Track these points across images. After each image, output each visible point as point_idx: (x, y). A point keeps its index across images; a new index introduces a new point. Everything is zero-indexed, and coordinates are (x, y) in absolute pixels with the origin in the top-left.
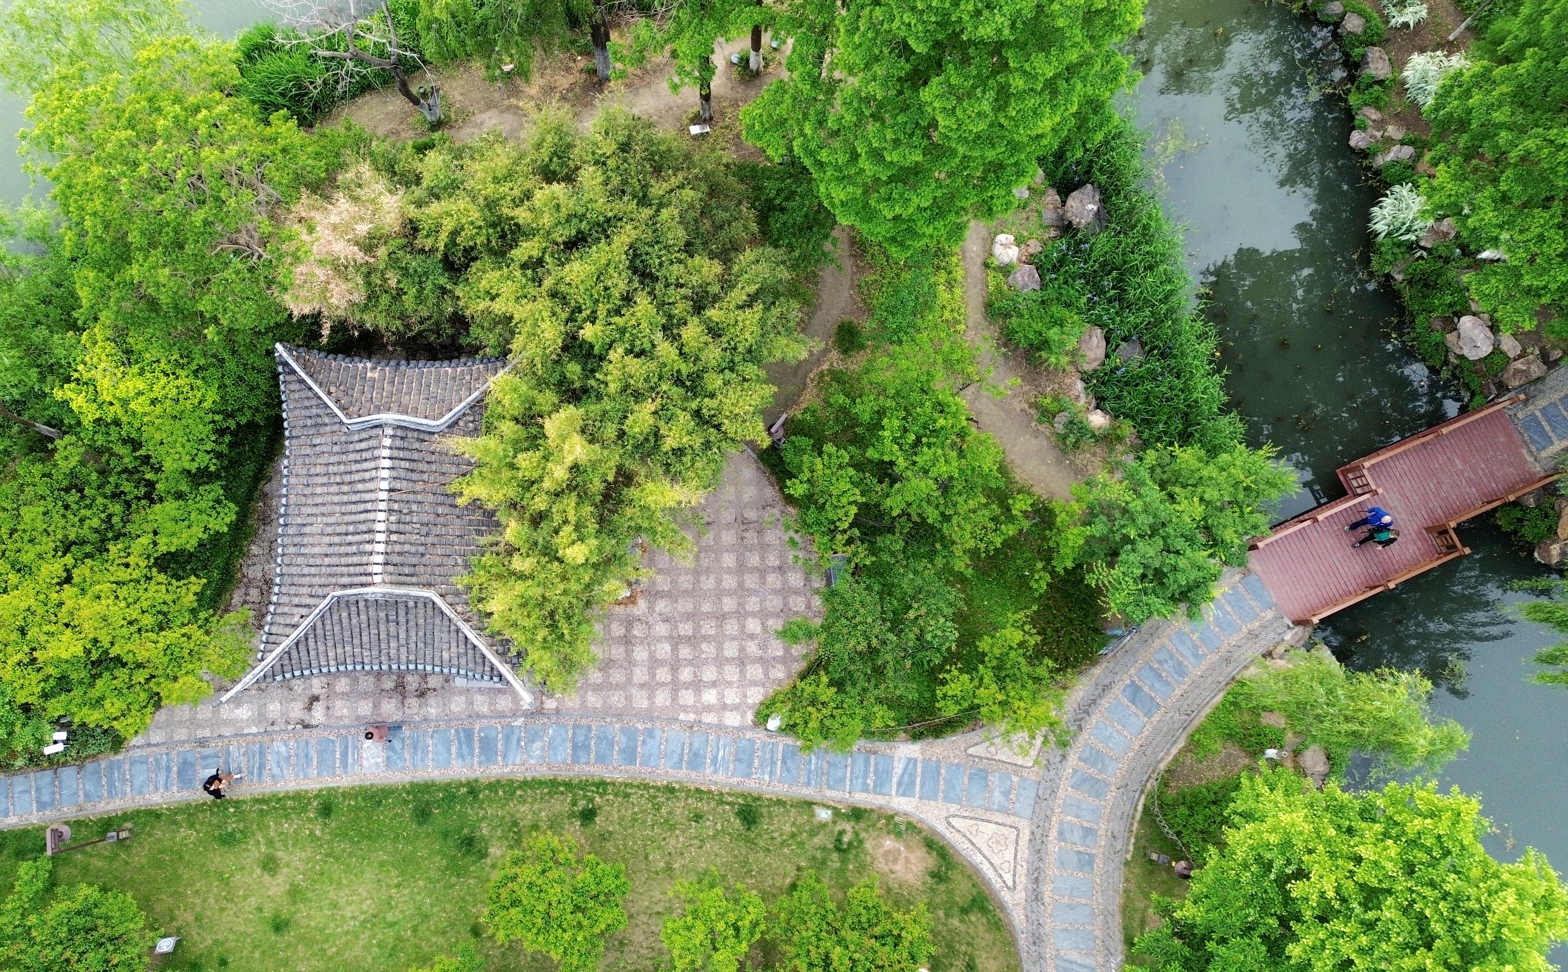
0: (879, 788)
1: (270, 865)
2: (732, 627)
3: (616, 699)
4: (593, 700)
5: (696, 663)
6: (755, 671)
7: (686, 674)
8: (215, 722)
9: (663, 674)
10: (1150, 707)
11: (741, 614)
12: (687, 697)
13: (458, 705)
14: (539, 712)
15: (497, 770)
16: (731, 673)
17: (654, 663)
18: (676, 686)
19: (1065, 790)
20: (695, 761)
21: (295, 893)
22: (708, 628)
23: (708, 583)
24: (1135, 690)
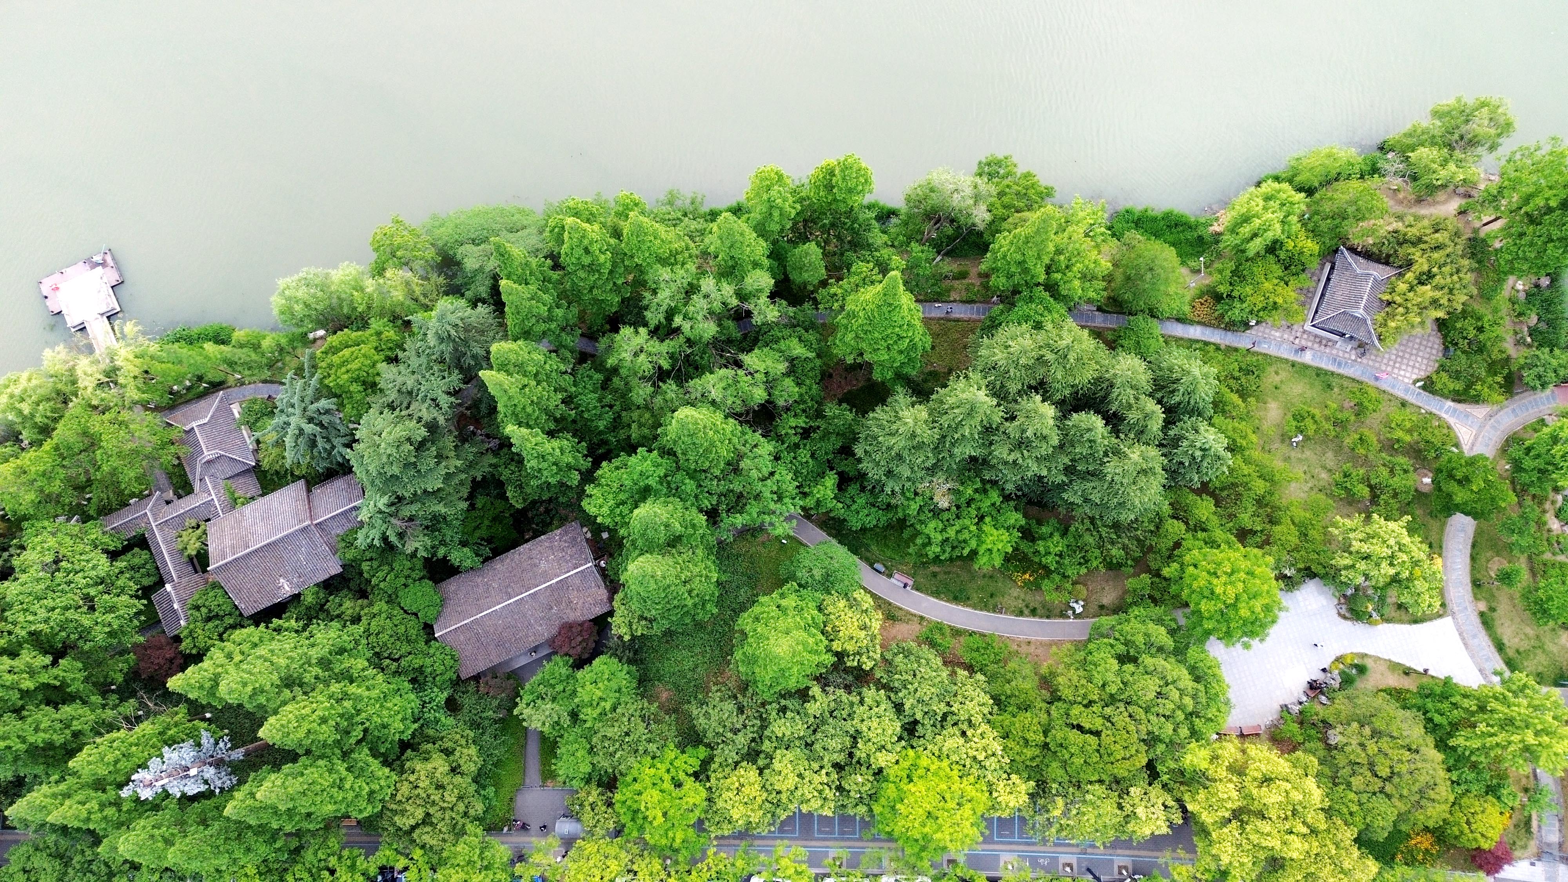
0: (1440, 410)
1: (1277, 373)
2: (1413, 358)
3: (1377, 365)
4: (1371, 363)
5: (1401, 363)
6: (1416, 371)
7: (1397, 365)
8: (1269, 334)
9: (1391, 363)
10: (1516, 416)
11: (1417, 355)
12: (1396, 371)
13: (1334, 352)
14: (1355, 361)
15: (1341, 371)
16: (1410, 369)
17: (1390, 359)
18: (1394, 367)
19: (1487, 427)
20: (1393, 387)
21: (1282, 382)
22: (1407, 356)
23: (1410, 344)
24: (1514, 410)
